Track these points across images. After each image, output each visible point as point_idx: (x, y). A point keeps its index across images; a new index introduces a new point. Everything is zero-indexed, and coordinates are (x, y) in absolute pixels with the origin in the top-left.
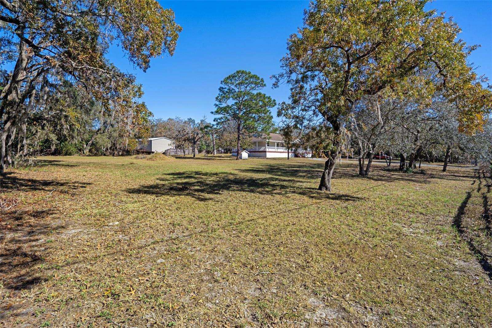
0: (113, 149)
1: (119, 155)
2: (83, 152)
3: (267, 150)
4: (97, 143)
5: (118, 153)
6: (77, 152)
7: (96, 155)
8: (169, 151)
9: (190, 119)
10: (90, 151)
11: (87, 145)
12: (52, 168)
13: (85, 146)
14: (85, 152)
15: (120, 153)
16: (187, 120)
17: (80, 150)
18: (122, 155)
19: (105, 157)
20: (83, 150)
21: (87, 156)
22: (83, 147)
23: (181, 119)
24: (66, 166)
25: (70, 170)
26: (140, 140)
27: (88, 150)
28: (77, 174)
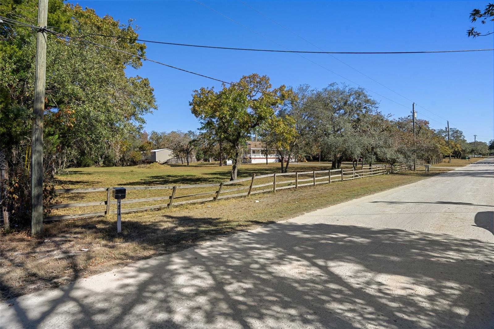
0: (123, 160)
1: (128, 166)
2: (99, 164)
3: (252, 157)
4: (109, 156)
5: (127, 164)
6: (94, 164)
7: (108, 166)
8: (170, 160)
9: (190, 132)
10: (104, 163)
11: (101, 158)
12: (80, 176)
13: (100, 159)
14: (100, 163)
15: (128, 164)
16: (188, 132)
17: (96, 163)
18: (130, 165)
19: (116, 167)
20: (98, 162)
21: (102, 167)
22: (98, 159)
23: (182, 131)
24: (87, 174)
25: (90, 176)
26: (144, 152)
27: (102, 162)
28: (95, 178)
